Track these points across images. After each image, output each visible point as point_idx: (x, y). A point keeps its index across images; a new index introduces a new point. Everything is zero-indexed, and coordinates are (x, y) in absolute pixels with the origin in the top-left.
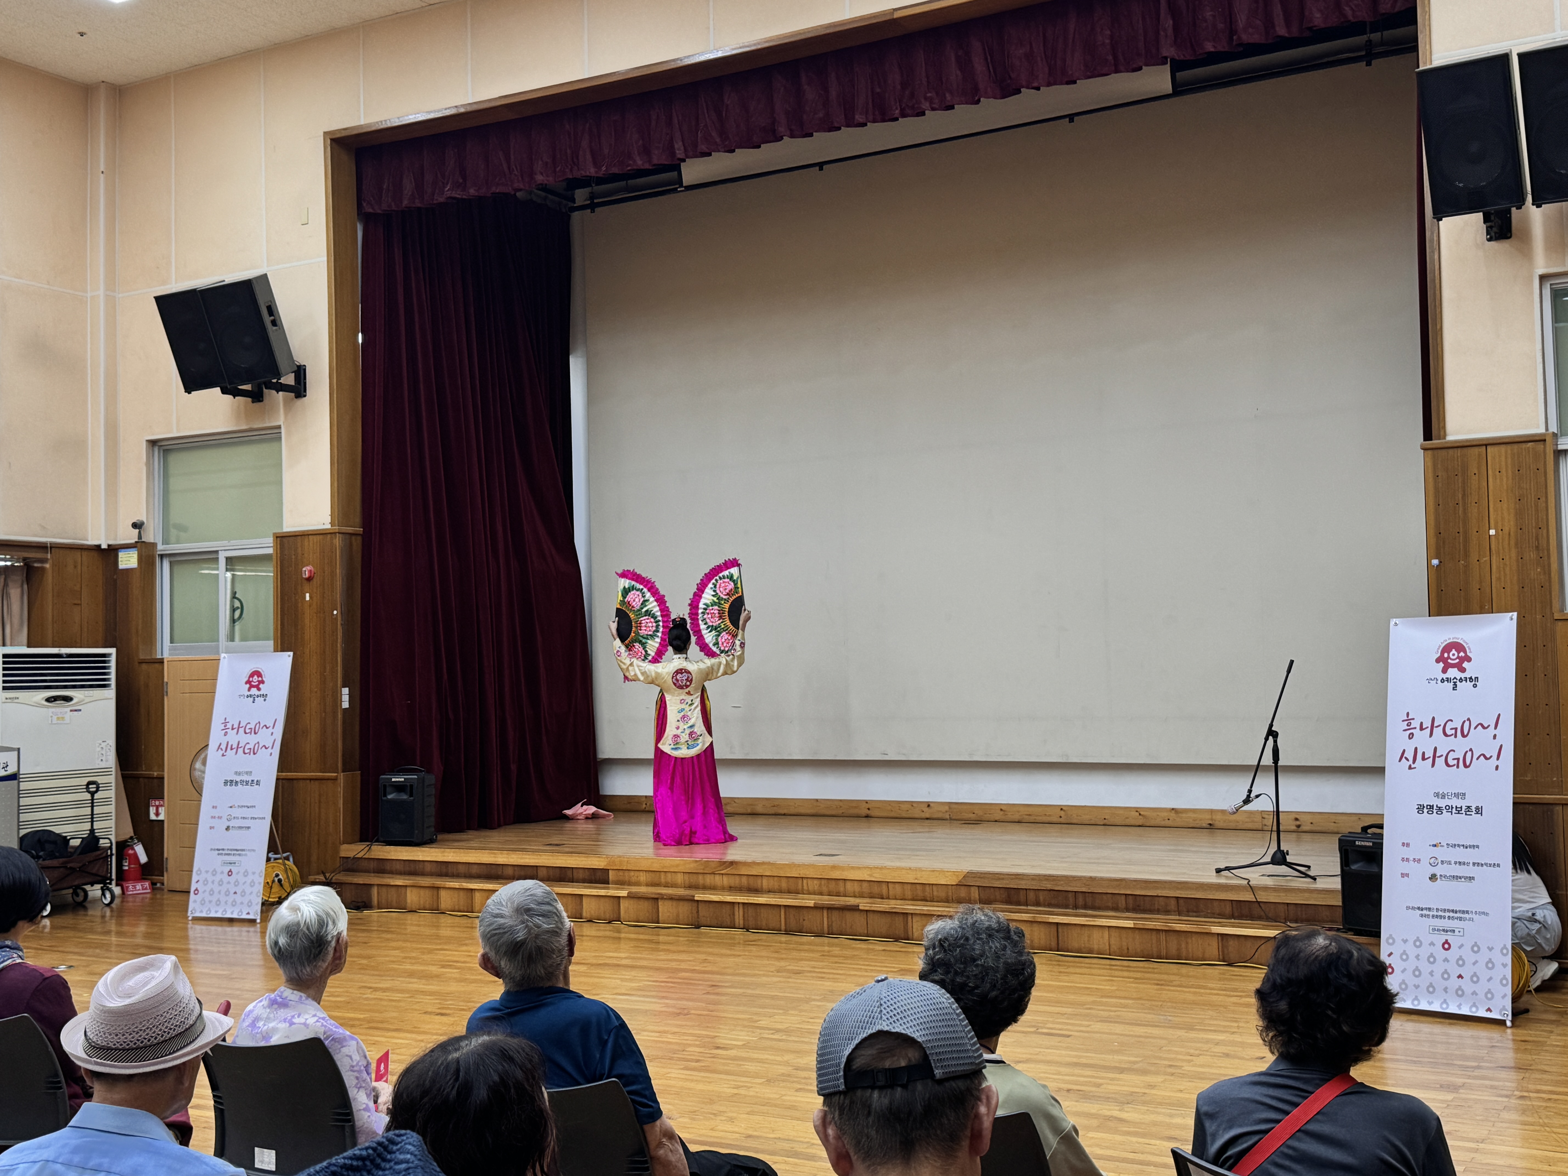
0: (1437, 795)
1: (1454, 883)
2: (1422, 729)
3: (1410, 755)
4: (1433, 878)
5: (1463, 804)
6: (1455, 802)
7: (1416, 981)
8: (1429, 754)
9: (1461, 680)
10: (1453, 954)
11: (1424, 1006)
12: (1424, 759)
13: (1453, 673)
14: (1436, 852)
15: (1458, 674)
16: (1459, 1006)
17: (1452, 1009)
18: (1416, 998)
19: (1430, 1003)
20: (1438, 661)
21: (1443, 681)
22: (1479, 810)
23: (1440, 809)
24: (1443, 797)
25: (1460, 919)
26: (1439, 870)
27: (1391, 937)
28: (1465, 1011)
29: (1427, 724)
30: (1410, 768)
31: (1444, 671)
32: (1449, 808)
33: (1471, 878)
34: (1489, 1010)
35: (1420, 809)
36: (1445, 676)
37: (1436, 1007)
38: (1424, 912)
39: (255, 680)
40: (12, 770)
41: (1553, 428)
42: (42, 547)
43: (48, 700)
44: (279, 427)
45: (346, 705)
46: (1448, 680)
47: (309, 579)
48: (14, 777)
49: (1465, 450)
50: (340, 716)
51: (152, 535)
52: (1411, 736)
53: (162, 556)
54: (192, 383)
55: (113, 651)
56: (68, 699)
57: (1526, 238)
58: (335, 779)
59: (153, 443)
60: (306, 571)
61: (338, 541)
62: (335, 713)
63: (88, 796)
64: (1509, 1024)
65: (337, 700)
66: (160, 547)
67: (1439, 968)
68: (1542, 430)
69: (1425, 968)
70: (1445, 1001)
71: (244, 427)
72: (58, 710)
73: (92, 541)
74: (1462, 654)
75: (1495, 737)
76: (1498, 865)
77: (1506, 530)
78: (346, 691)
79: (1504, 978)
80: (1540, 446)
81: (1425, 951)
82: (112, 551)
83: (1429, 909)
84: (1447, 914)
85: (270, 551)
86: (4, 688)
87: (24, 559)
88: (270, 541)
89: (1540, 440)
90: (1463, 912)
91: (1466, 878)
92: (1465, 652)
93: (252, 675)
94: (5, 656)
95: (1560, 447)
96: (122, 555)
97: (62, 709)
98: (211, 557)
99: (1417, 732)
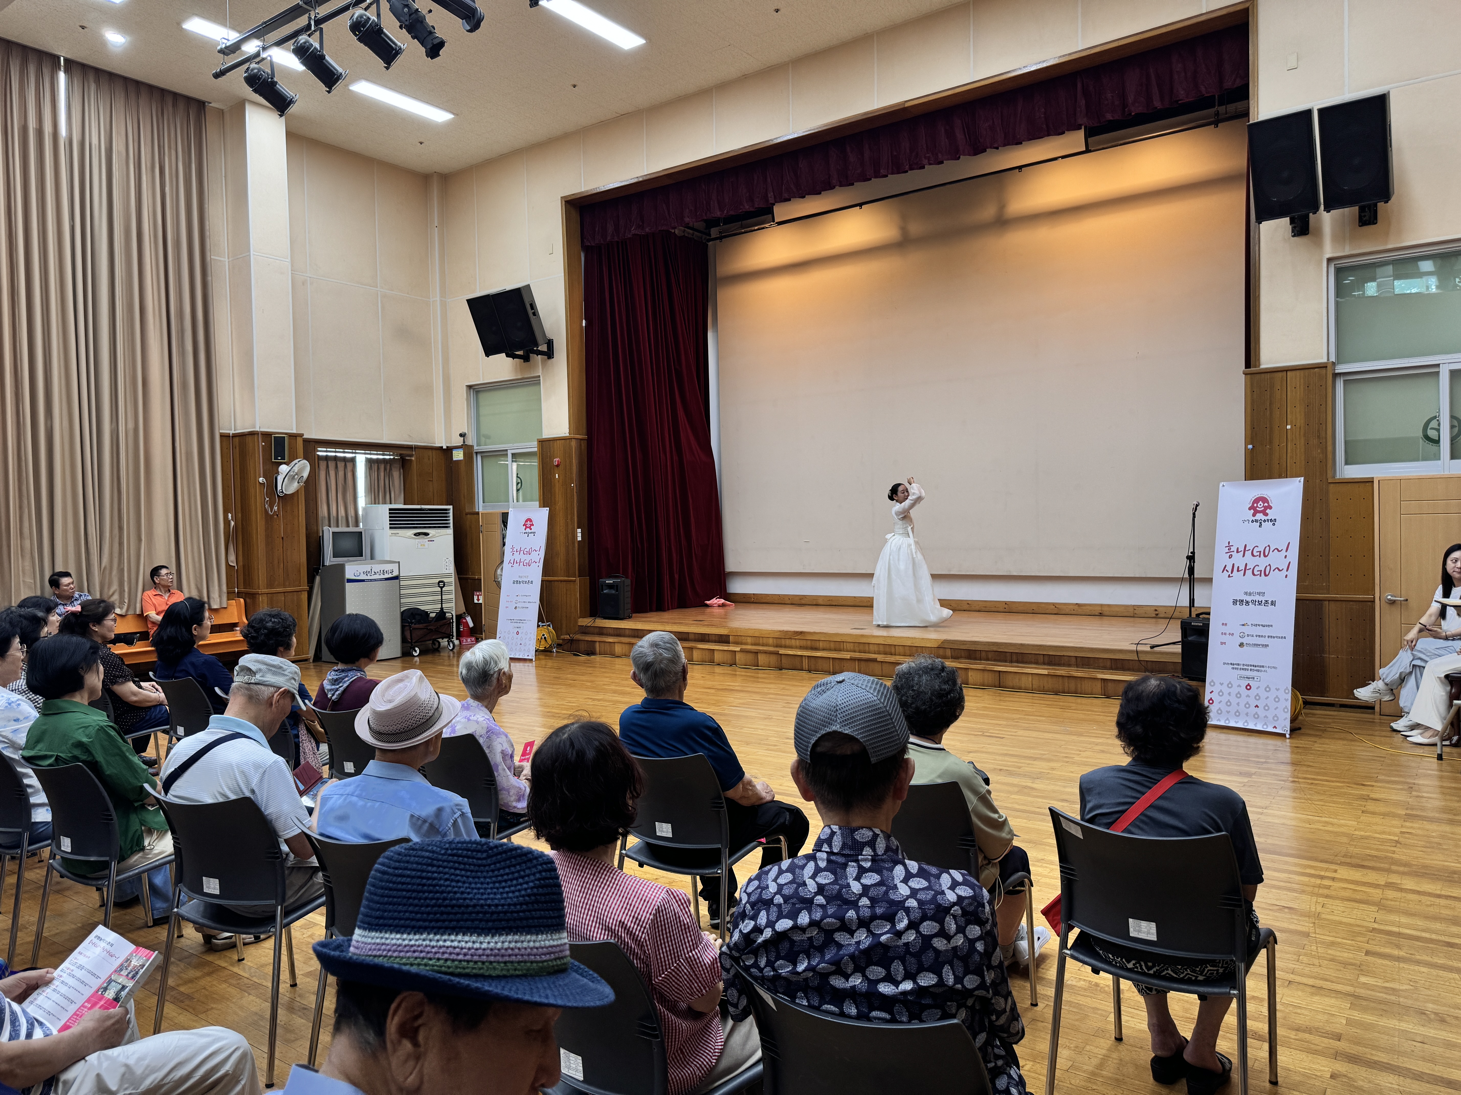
0: (1246, 593)
1: (1256, 649)
2: (1238, 552)
3: (1229, 568)
4: (1241, 645)
5: (1263, 599)
6: (1257, 598)
7: (1228, 709)
8: (1242, 567)
9: (1265, 521)
10: (1253, 692)
11: (1232, 724)
12: (1238, 571)
13: (1260, 516)
14: (1244, 629)
15: (1264, 518)
16: (1255, 725)
17: (1251, 726)
18: (1228, 719)
19: (1236, 722)
20: (1250, 509)
21: (1252, 521)
22: (1273, 603)
23: (1247, 602)
24: (1250, 594)
25: (1258, 671)
26: (1245, 641)
27: (1212, 681)
28: (1259, 727)
29: (1241, 549)
30: (1229, 576)
31: (1254, 515)
32: (1254, 602)
33: (1267, 646)
34: (1275, 727)
35: (1235, 602)
36: (1254, 519)
37: (1240, 725)
38: (1235, 666)
39: (528, 524)
40: (395, 574)
41: (1333, 359)
42: (410, 448)
43: (415, 535)
44: (539, 377)
45: (579, 539)
46: (1256, 521)
47: (558, 466)
48: (396, 578)
49: (1273, 375)
50: (576, 545)
51: (471, 441)
52: (1230, 557)
53: (477, 453)
54: (490, 350)
55: (451, 507)
56: (426, 534)
57: (1319, 234)
58: (575, 581)
59: (470, 387)
60: (556, 461)
61: (573, 443)
62: (573, 543)
63: (439, 589)
64: (1288, 736)
65: (574, 536)
66: (475, 448)
67: (1243, 701)
68: (1325, 360)
69: (1234, 700)
70: (1246, 721)
71: (519, 377)
72: (421, 540)
73: (438, 445)
74: (1266, 504)
75: (1286, 557)
76: (1285, 638)
77: (1298, 425)
78: (579, 530)
79: (1286, 707)
80: (1323, 371)
81: (1234, 690)
82: (449, 450)
83: (1238, 664)
84: (1250, 668)
85: (536, 449)
86: (391, 528)
87: (401, 455)
88: (536, 443)
89: (1322, 366)
90: (1260, 666)
91: (1263, 645)
92: (1268, 503)
93: (526, 521)
94: (390, 510)
95: (1337, 371)
96: (455, 452)
97: (424, 540)
98: (503, 453)
99: (1234, 554)
